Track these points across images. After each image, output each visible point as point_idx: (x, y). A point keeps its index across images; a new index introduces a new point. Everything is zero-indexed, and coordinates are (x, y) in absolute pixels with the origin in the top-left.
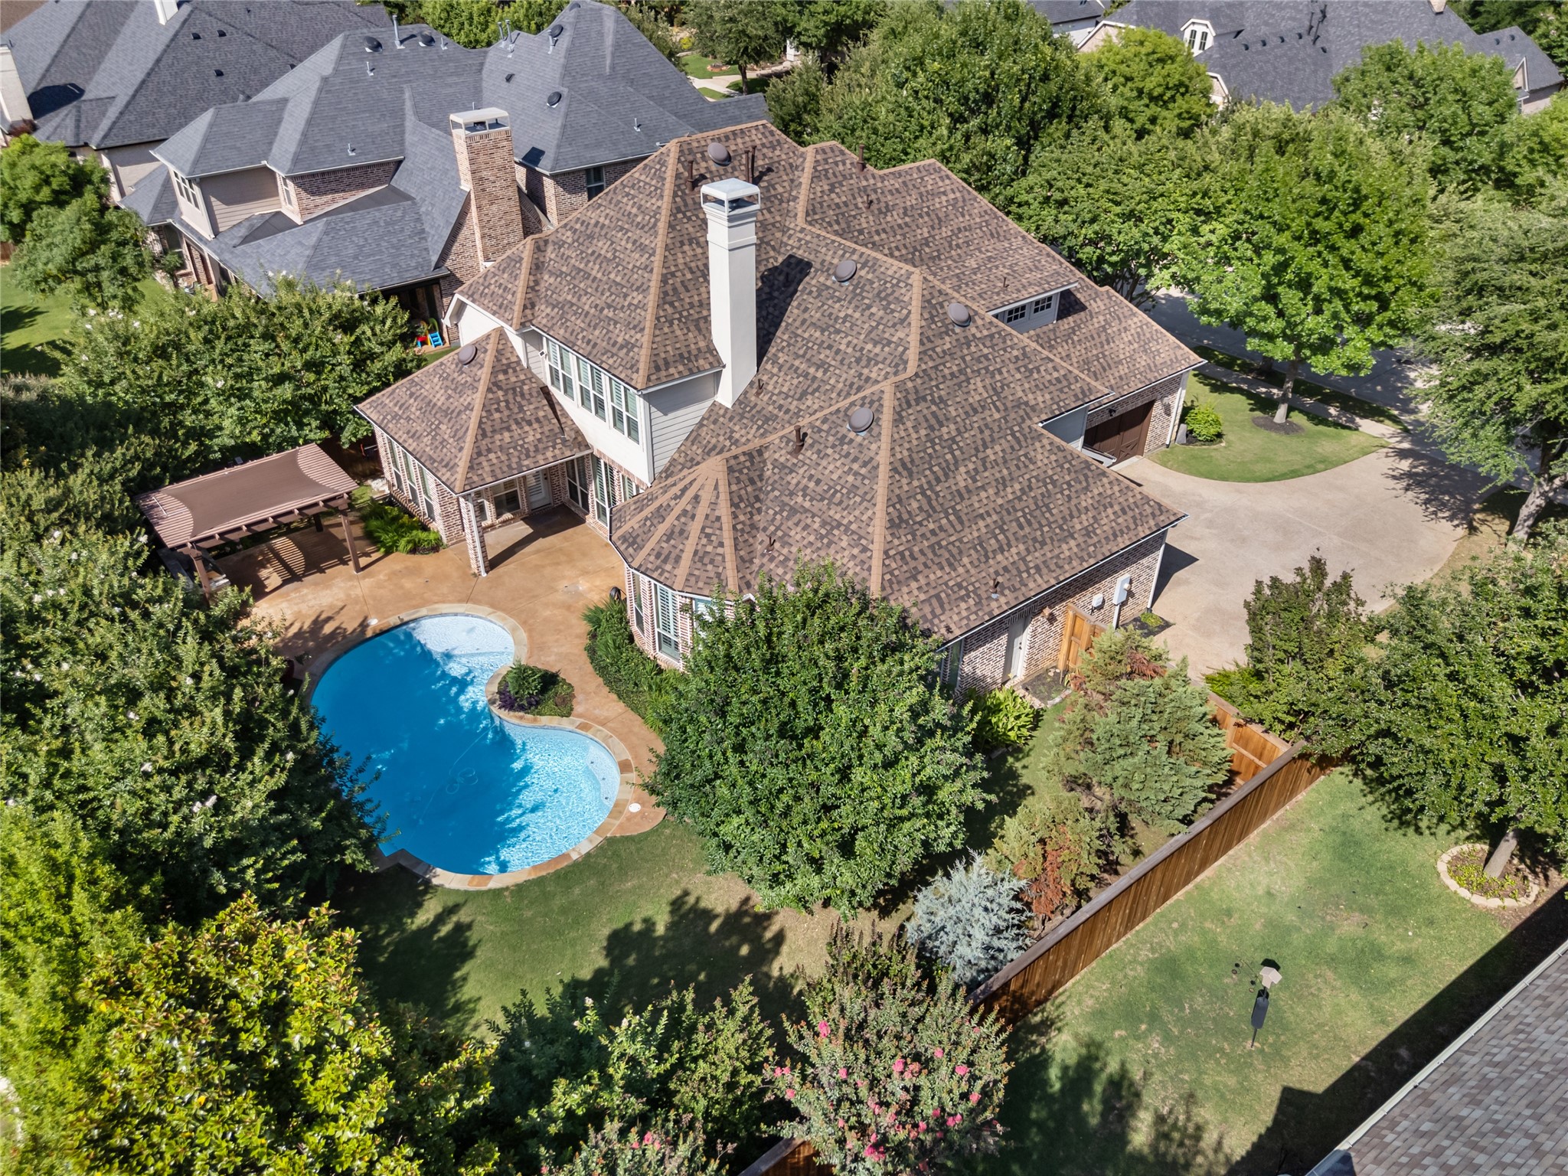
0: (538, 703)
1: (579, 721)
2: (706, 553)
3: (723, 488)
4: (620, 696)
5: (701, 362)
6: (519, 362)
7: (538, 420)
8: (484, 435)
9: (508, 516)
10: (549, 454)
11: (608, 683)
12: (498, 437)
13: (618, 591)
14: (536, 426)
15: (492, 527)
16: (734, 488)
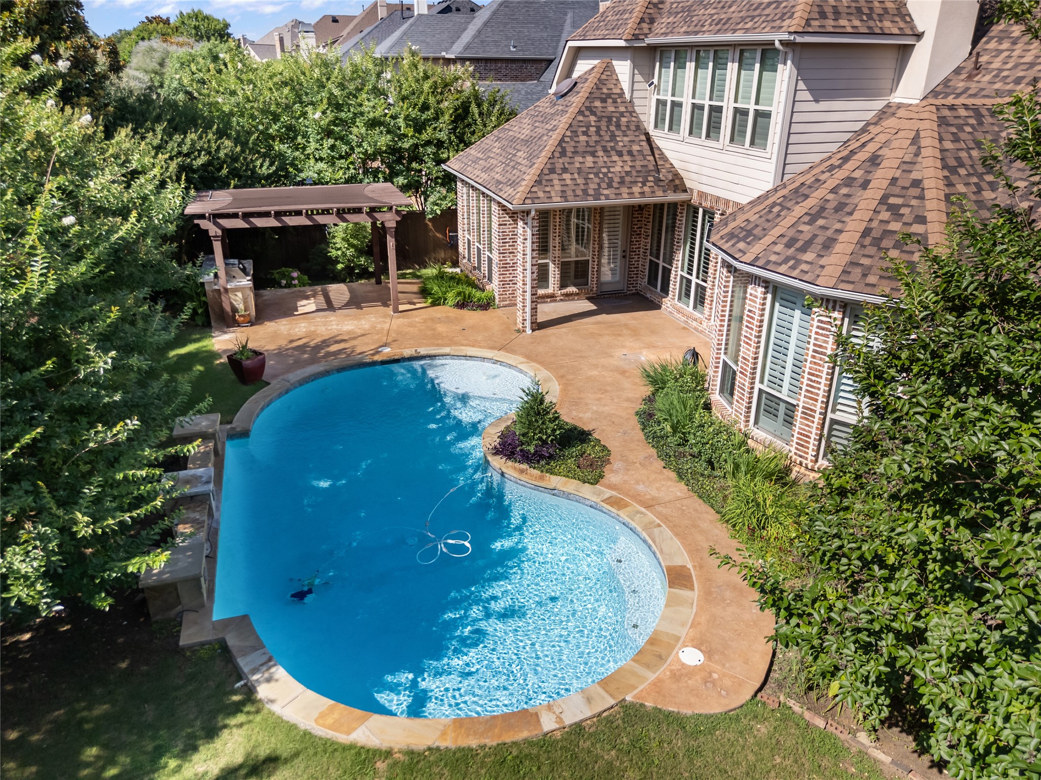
0: (551, 457)
1: (608, 493)
2: (887, 233)
3: (929, 142)
4: (681, 475)
5: (887, 24)
6: (622, 94)
7: (630, 153)
8: (563, 153)
9: (572, 289)
10: (636, 189)
11: (665, 457)
12: (579, 159)
13: (695, 355)
14: (627, 158)
15: (552, 297)
16: (948, 145)
